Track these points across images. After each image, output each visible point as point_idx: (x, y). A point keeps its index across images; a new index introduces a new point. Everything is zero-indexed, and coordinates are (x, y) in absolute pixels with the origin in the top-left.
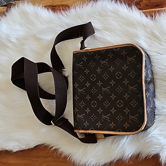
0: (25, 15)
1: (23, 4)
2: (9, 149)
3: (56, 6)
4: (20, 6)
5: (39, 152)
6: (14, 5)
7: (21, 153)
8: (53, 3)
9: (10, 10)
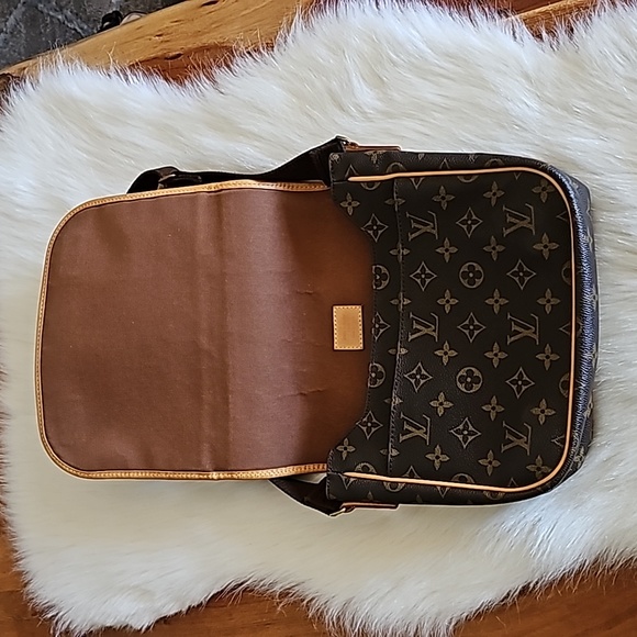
0: (67, 110)
1: (52, 73)
2: (118, 623)
3: (179, 55)
4: (41, 80)
5: (231, 615)
6: (20, 79)
7: (165, 626)
8: (164, 45)
9: (7, 101)
